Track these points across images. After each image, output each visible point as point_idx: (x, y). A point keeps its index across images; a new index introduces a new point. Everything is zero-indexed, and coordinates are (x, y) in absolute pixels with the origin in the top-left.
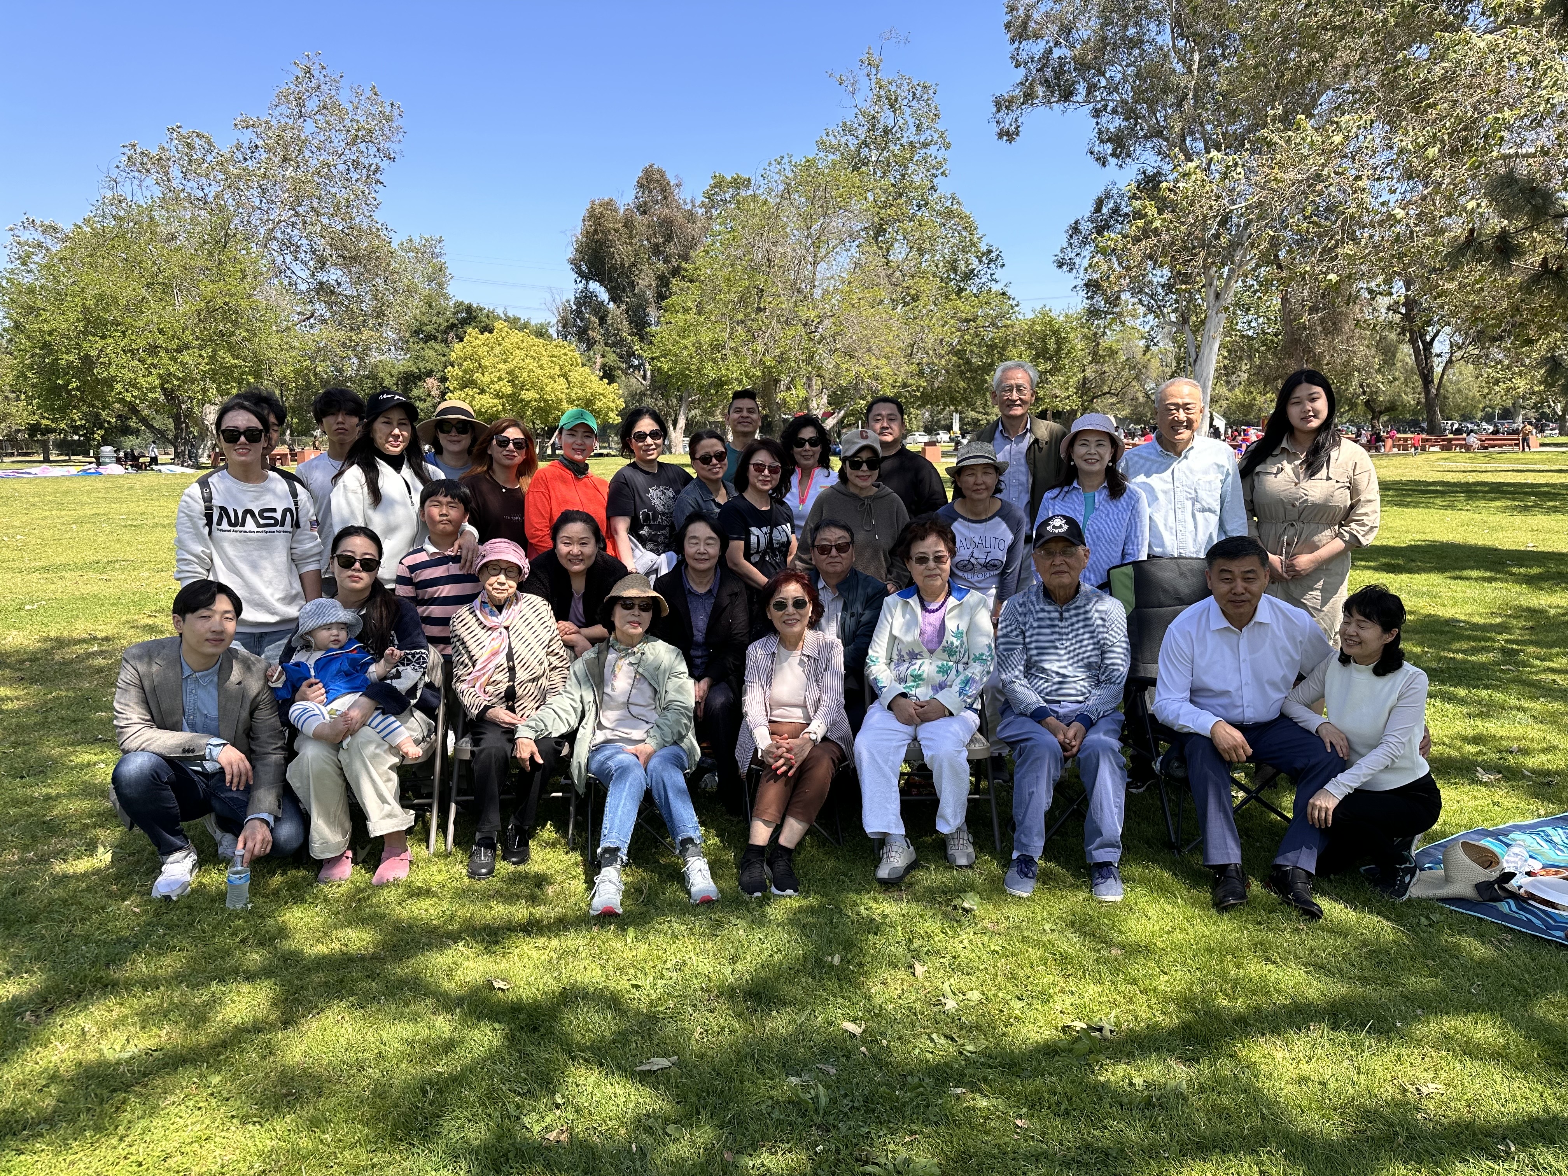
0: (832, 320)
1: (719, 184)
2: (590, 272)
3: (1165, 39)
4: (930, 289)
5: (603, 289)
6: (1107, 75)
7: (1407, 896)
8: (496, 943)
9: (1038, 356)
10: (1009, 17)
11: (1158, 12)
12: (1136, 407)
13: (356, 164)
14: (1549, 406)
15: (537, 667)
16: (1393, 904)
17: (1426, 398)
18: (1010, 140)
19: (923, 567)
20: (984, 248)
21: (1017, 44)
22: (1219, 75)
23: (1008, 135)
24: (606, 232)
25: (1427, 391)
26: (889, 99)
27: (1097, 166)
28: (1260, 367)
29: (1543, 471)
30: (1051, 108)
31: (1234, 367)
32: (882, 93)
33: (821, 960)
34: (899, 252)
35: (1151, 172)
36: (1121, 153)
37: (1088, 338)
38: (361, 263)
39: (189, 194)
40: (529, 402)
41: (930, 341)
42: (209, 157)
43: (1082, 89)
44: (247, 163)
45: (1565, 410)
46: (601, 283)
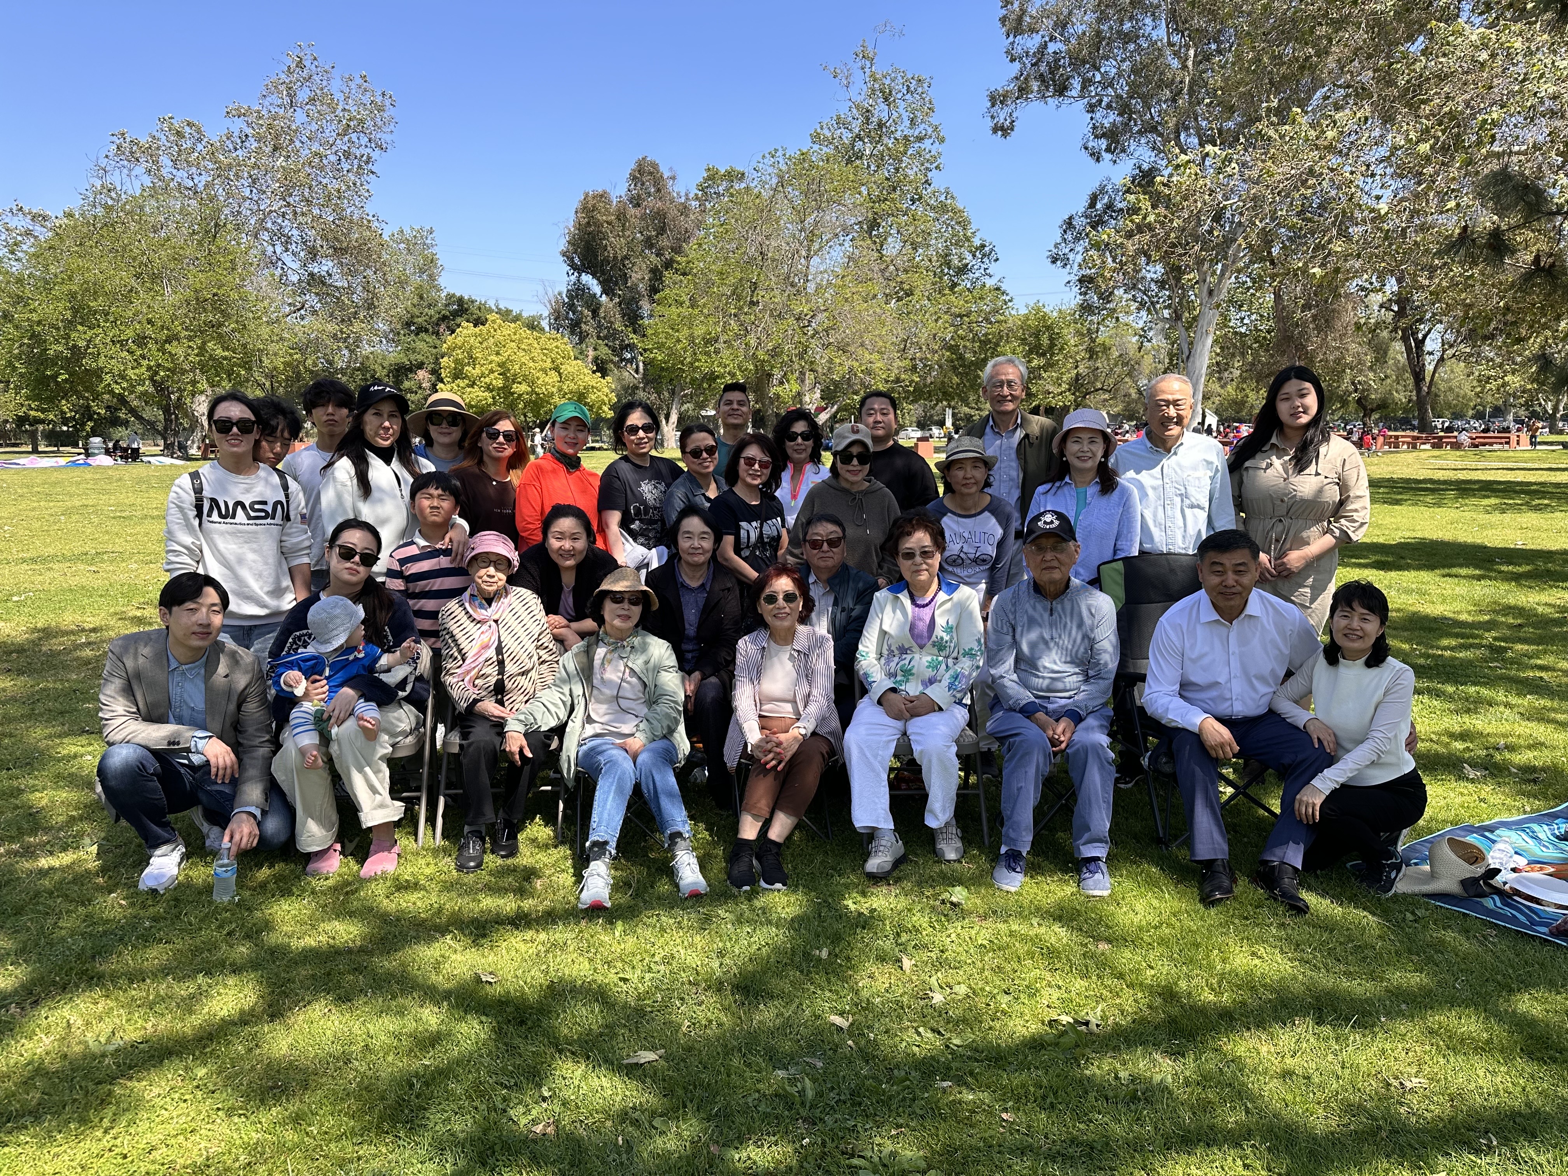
0: (825, 314)
1: (712, 177)
2: (583, 265)
3: (1160, 33)
4: (923, 284)
5: (595, 282)
6: (1102, 70)
7: (1391, 893)
8: (484, 936)
9: (1031, 352)
10: (1004, 12)
11: (1154, 7)
12: (1129, 404)
13: (347, 155)
14: (1540, 405)
15: (527, 660)
16: (1379, 899)
17: (1418, 396)
18: (1005, 135)
19: (910, 562)
20: (977, 242)
21: (1011, 39)
23: (1003, 130)
24: (598, 225)
25: (1418, 389)
26: (883, 92)
27: (1091, 161)
28: (1252, 364)
29: (1537, 469)
30: (1046, 103)
31: (1227, 364)
32: (877, 86)
33: (809, 954)
34: (893, 247)
35: (1145, 167)
36: (1115, 148)
37: (1083, 335)
38: (352, 254)
39: (180, 184)
40: (520, 395)
41: (924, 336)
42: (200, 147)
43: (1076, 83)
44: (237, 153)
45: (1556, 409)
46: (594, 275)
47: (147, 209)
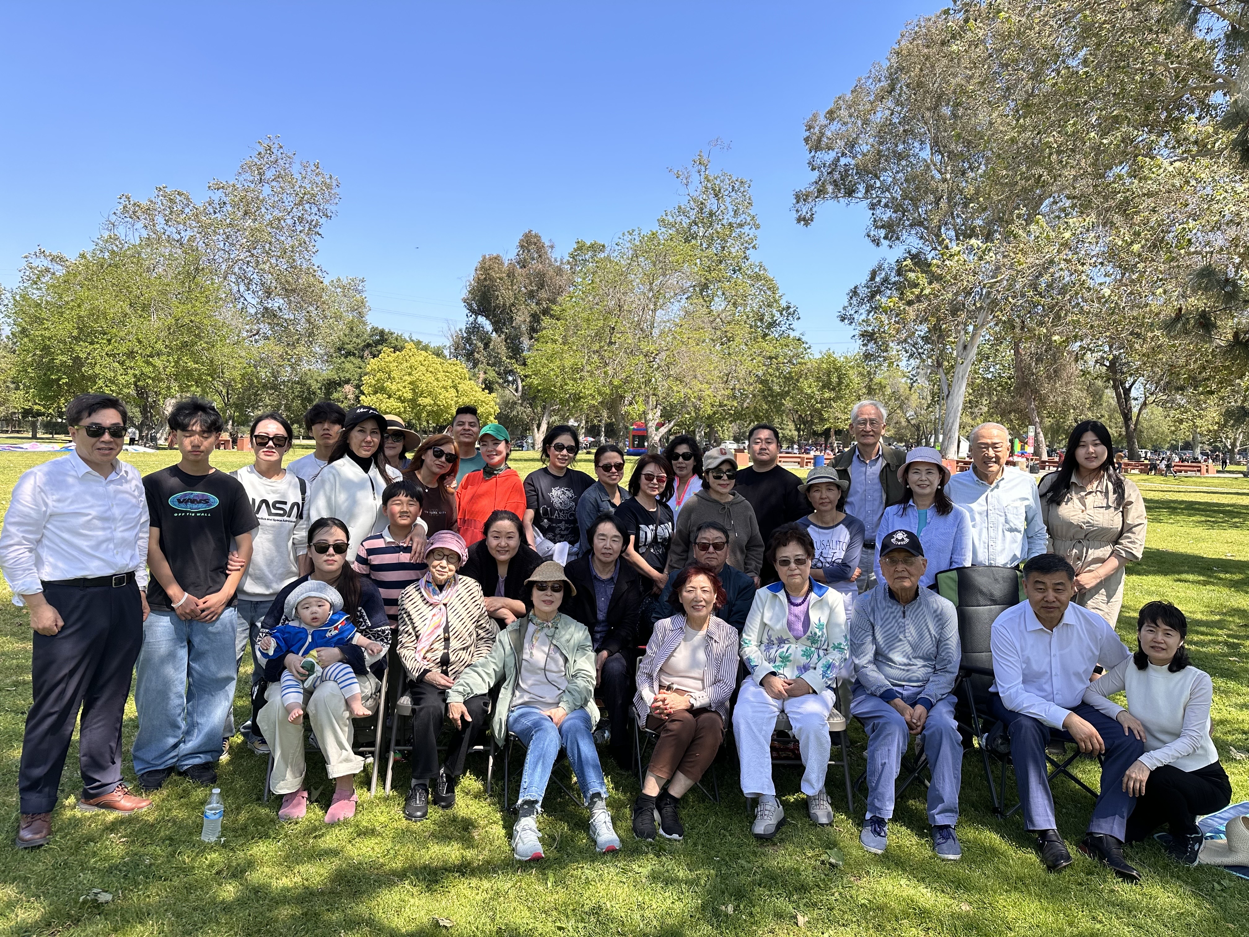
0: (668, 353)
1: (581, 247)
2: (479, 309)
3: (926, 154)
4: (742, 333)
5: (488, 322)
6: (882, 179)
7: (1196, 864)
8: (437, 882)
9: (824, 387)
10: (808, 134)
11: (920, 134)
12: (899, 429)
13: (301, 219)
14: (1221, 441)
15: (468, 638)
17: (1127, 432)
18: (806, 224)
19: (786, 568)
20: (783, 304)
21: (813, 153)
22: (967, 182)
23: (805, 220)
24: (492, 280)
25: (1127, 427)
26: (714, 190)
27: (873, 246)
28: (997, 403)
29: (1223, 493)
30: (838, 201)
31: (977, 402)
32: (709, 185)
33: (717, 909)
34: (719, 305)
35: (914, 251)
36: (892, 237)
37: (863, 375)
38: (298, 295)
39: (169, 236)
40: (425, 406)
41: (742, 373)
42: (187, 210)
43: (862, 188)
44: (216, 215)
45: (1233, 445)
46: (487, 317)
47: (143, 255)
